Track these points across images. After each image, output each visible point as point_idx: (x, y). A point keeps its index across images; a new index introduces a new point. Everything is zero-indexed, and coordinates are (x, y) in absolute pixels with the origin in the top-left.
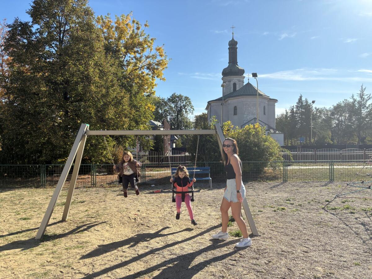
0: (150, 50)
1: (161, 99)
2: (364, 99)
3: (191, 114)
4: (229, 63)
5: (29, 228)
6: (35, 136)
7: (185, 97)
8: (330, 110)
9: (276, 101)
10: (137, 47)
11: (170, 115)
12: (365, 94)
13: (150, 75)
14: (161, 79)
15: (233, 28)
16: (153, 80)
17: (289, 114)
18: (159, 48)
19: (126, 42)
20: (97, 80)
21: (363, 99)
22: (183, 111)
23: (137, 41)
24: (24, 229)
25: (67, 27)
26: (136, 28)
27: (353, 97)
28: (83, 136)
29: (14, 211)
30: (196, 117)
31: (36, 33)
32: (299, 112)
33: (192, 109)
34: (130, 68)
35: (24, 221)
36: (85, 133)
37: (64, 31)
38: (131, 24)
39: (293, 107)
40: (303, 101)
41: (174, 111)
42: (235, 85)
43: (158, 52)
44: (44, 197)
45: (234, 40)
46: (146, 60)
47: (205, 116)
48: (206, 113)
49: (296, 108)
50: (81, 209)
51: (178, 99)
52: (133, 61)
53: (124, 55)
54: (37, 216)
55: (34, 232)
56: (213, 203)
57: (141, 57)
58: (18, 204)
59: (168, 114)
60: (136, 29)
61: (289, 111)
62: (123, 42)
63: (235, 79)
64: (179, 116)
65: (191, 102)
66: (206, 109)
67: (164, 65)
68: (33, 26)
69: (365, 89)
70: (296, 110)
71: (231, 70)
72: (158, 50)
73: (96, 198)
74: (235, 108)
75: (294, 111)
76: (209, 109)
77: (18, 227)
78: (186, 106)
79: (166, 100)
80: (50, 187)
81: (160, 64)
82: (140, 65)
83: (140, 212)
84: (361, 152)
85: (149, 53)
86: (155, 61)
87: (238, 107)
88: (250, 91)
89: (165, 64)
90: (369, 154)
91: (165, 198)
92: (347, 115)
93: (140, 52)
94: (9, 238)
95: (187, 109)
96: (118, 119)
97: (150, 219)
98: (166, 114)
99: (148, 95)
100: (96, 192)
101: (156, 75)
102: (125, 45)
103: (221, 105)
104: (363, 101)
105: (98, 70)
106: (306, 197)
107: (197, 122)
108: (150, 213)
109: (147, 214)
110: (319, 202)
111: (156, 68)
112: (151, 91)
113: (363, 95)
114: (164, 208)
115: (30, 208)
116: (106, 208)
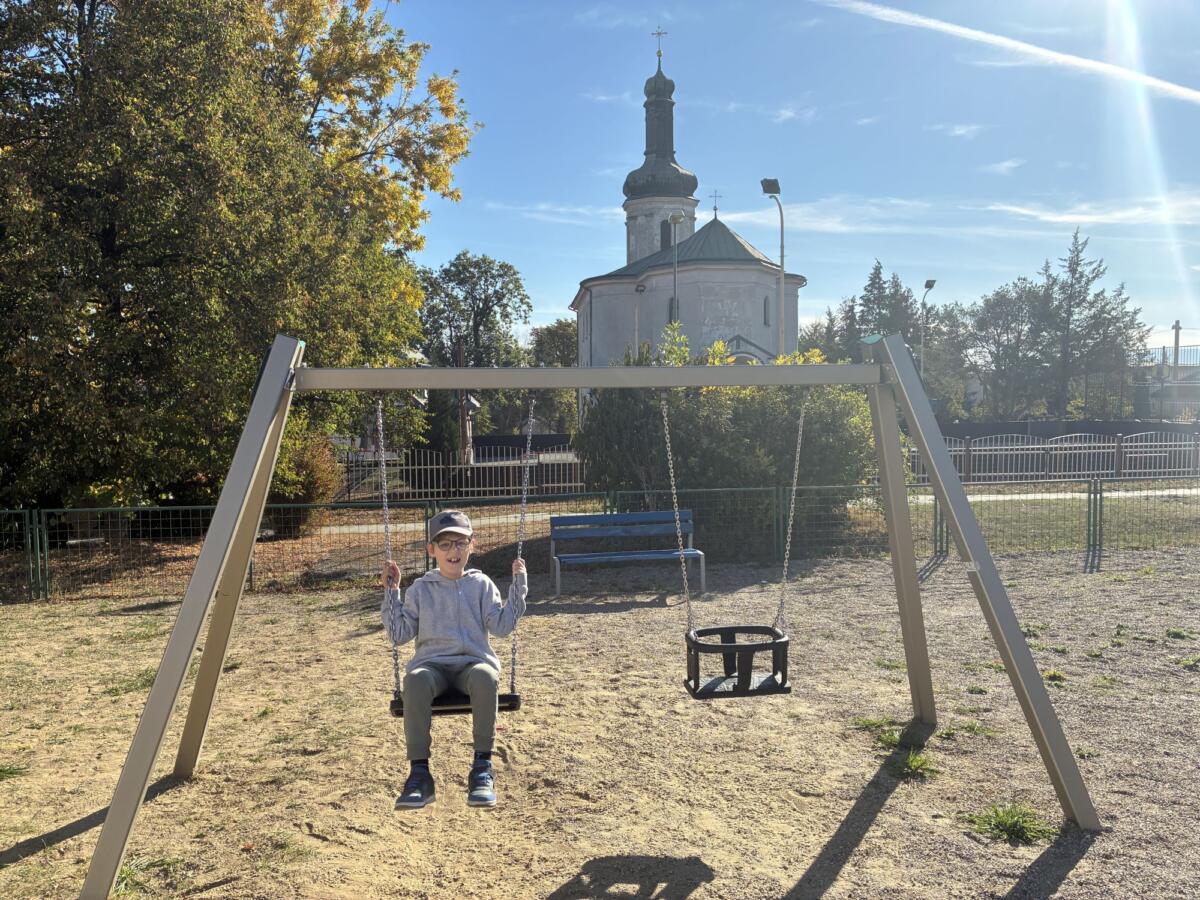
0: (406, 89)
1: (419, 272)
2: (1082, 276)
3: (520, 321)
4: (645, 154)
7: (501, 267)
8: (973, 311)
9: (800, 281)
10: (357, 76)
11: (450, 327)
12: (1086, 261)
13: (405, 179)
14: (444, 195)
15: (659, 34)
16: (415, 198)
17: (839, 324)
18: (436, 83)
19: (320, 53)
20: (238, 180)
21: (1077, 275)
22: (495, 313)
23: (361, 53)
26: (354, 2)
27: (1047, 268)
30: (535, 332)
32: (870, 317)
33: (524, 307)
34: (332, 153)
36: (294, 375)
39: (853, 301)
40: (885, 283)
41: (462, 312)
42: (665, 227)
43: (436, 96)
44: (55, 646)
45: (664, 77)
46: (392, 124)
47: (565, 330)
48: (570, 321)
49: (861, 305)
51: (475, 272)
52: (343, 126)
53: (311, 103)
57: (373, 114)
59: (444, 323)
60: (356, 5)
61: (838, 316)
62: (304, 53)
63: (666, 207)
64: (481, 328)
65: (522, 282)
66: (571, 306)
67: (456, 145)
69: (1085, 243)
70: (862, 311)
71: (653, 177)
72: (435, 88)
74: (673, 303)
75: (854, 315)
76: (582, 308)
78: (504, 296)
79: (435, 275)
80: (67, 596)
81: (442, 139)
82: (369, 142)
84: (1107, 447)
85: (404, 97)
86: (424, 129)
87: (680, 301)
88: (719, 245)
89: (462, 142)
91: (554, 636)
92: (1026, 328)
93: (369, 93)
95: (506, 306)
96: (319, 334)
97: (567, 752)
98: (435, 321)
99: (399, 251)
100: (264, 617)
101: (426, 180)
102: (314, 65)
103: (637, 290)
104: (1079, 282)
105: (236, 142)
106: (1080, 620)
107: (541, 351)
108: (549, 721)
109: (541, 726)
110: (1153, 641)
111: (427, 153)
112: (409, 236)
113: (1078, 265)
114: (587, 689)
115: (11, 709)
116: (341, 694)
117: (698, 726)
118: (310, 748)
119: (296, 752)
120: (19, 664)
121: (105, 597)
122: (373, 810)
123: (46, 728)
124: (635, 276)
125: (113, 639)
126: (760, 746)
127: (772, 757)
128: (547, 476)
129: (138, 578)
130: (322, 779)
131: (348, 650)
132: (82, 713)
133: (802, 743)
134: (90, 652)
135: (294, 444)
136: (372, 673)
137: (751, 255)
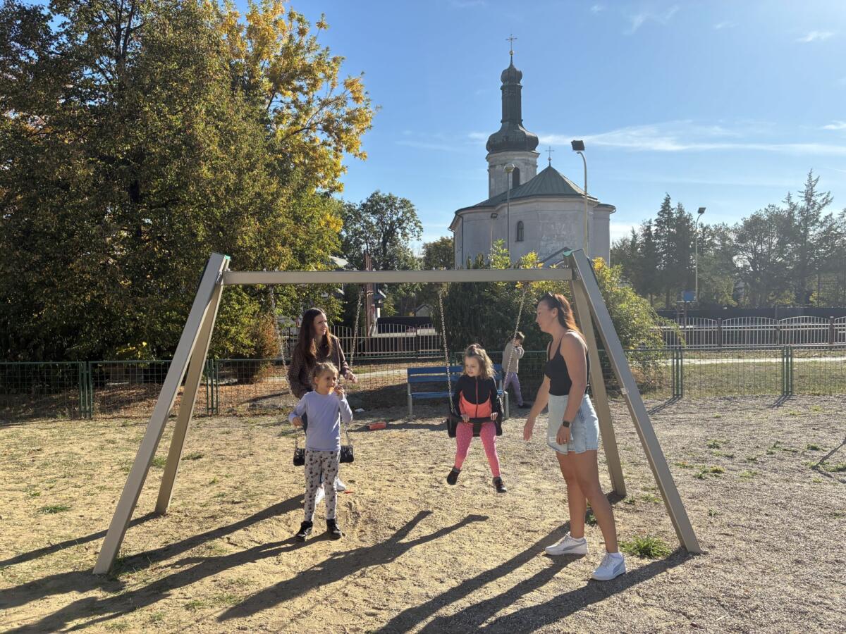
0: (330, 87)
1: (346, 206)
2: (814, 203)
3: (415, 239)
4: (502, 122)
5: (70, 537)
6: (62, 291)
7: (402, 201)
8: (736, 229)
9: (611, 209)
10: (299, 79)
11: (367, 243)
12: (818, 193)
13: (330, 145)
14: (356, 155)
15: (511, 39)
16: (337, 157)
17: (640, 239)
18: (350, 81)
19: (274, 65)
20: (214, 153)
21: (812, 203)
22: (398, 234)
23: (301, 64)
24: (58, 541)
25: (136, 22)
26: (298, 30)
27: (789, 198)
28: (217, 286)
29: (23, 486)
30: (426, 246)
31: (60, 34)
32: (662, 234)
33: (417, 229)
34: (283, 128)
35: (53, 515)
36: (222, 276)
37: (129, 31)
38: (285, 21)
39: (650, 222)
40: (673, 209)
41: (375, 233)
42: (516, 172)
43: (350, 90)
44: (94, 444)
45: (515, 69)
46: (321, 109)
47: (446, 244)
48: (450, 238)
49: (655, 225)
50: (198, 476)
51: (384, 205)
52: (289, 111)
53: (268, 97)
54: (87, 501)
55: (87, 549)
56: (530, 455)
57: (309, 103)
58: (29, 466)
59: (362, 240)
60: (298, 33)
61: (640, 233)
62: (265, 64)
63: (515, 159)
64: (388, 244)
65: (416, 212)
66: (450, 228)
67: (363, 121)
68: (52, 18)
69: (817, 180)
70: (656, 230)
71: (507, 138)
72: (349, 85)
73: (227, 444)
74: (520, 226)
75: (650, 232)
76: (457, 229)
77: (40, 537)
78: (403, 221)
79: (357, 208)
80: (103, 416)
81: (354, 118)
82: (305, 121)
83: (356, 483)
84: (822, 326)
85: (329, 92)
86: (343, 111)
87: (526, 224)
88: (553, 185)
89: (367, 120)
90: (840, 330)
91: (402, 443)
92: (775, 241)
93: (305, 90)
94: (19, 572)
95: (405, 228)
96: (265, 249)
97: (389, 505)
98: (357, 240)
99: (326, 193)
100: (222, 430)
101: (344, 146)
102: (271, 73)
103: (491, 217)
104: (813, 208)
105: (214, 128)
106: (754, 438)
107: (429, 259)
108: (383, 489)
109: (377, 491)
110: (796, 452)
111: (344, 128)
112: (333, 183)
113: (812, 195)
114: (413, 472)
115: (64, 477)
116: (261, 473)
117: (475, 494)
118: (236, 500)
119: (228, 502)
120: (72, 454)
121: (126, 417)
122: (267, 532)
123: (84, 487)
124: (493, 206)
125: (128, 440)
126: (510, 505)
127: (515, 511)
128: (422, 344)
129: (148, 406)
130: (240, 516)
131: (270, 449)
132: (106, 480)
133: (537, 504)
134: (114, 448)
135: (250, 321)
136: (282, 462)
137: (575, 191)
